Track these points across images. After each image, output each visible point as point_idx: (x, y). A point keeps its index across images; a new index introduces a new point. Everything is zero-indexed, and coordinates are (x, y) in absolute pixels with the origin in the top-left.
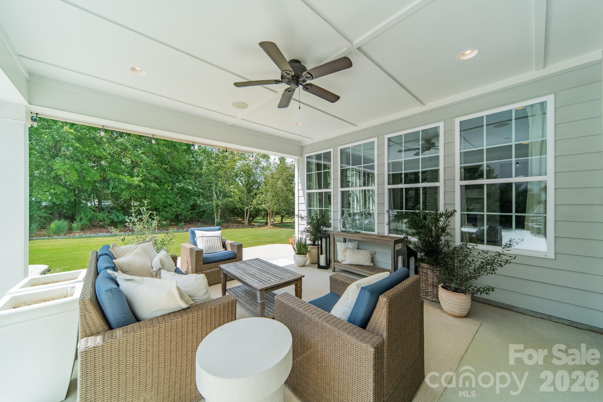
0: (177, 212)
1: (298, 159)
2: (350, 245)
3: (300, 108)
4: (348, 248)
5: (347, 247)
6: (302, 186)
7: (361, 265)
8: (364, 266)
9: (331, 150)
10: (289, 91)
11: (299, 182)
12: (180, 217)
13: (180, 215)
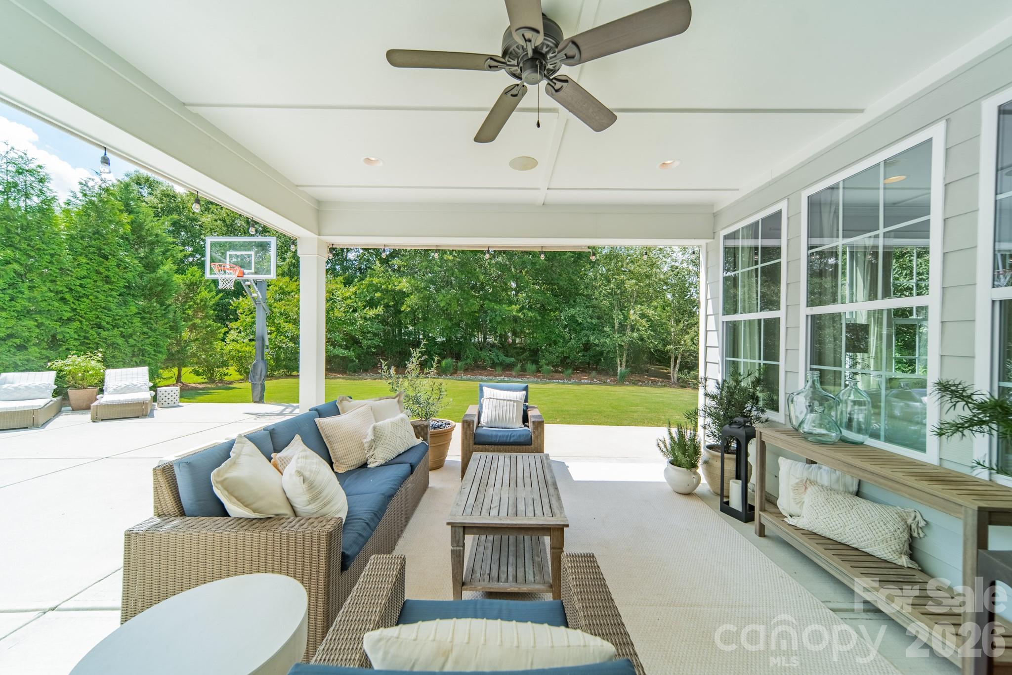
0: (563, 353)
1: (707, 244)
2: (824, 475)
3: (538, 125)
4: (813, 483)
5: (812, 478)
6: (715, 307)
7: (856, 549)
8: (868, 555)
9: (783, 206)
10: (513, 96)
11: (709, 297)
12: (568, 361)
13: (568, 357)
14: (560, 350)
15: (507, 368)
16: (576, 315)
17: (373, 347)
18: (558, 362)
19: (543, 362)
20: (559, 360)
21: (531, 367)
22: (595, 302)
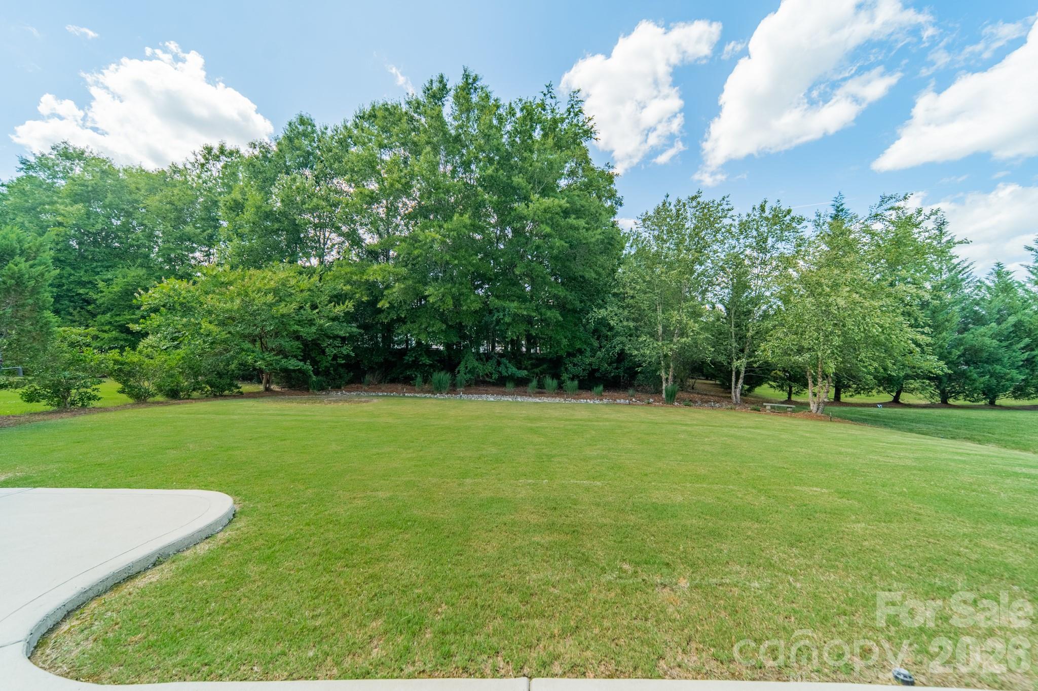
0: (591, 365)
12: (597, 375)
13: (598, 370)
14: (587, 361)
15: (521, 383)
16: (608, 318)
17: (340, 357)
18: (584, 376)
19: (565, 376)
20: (586, 373)
21: (550, 382)
22: (629, 301)
